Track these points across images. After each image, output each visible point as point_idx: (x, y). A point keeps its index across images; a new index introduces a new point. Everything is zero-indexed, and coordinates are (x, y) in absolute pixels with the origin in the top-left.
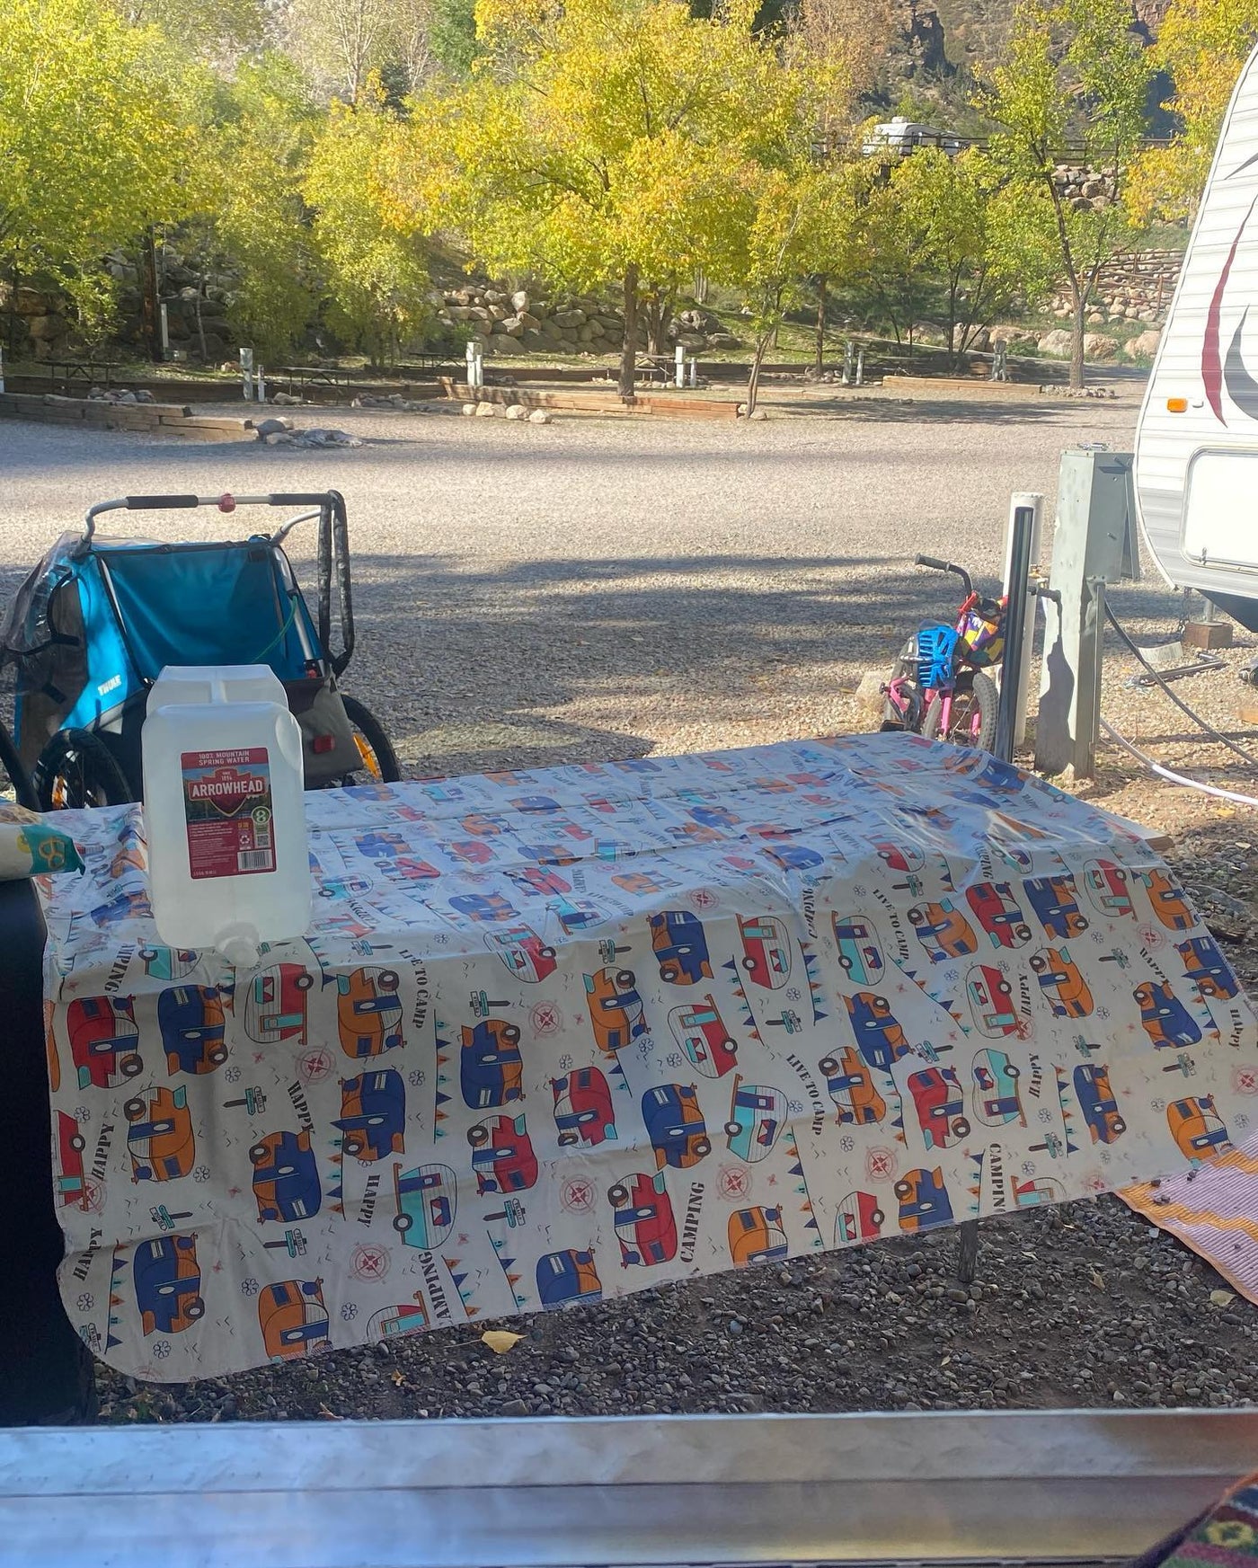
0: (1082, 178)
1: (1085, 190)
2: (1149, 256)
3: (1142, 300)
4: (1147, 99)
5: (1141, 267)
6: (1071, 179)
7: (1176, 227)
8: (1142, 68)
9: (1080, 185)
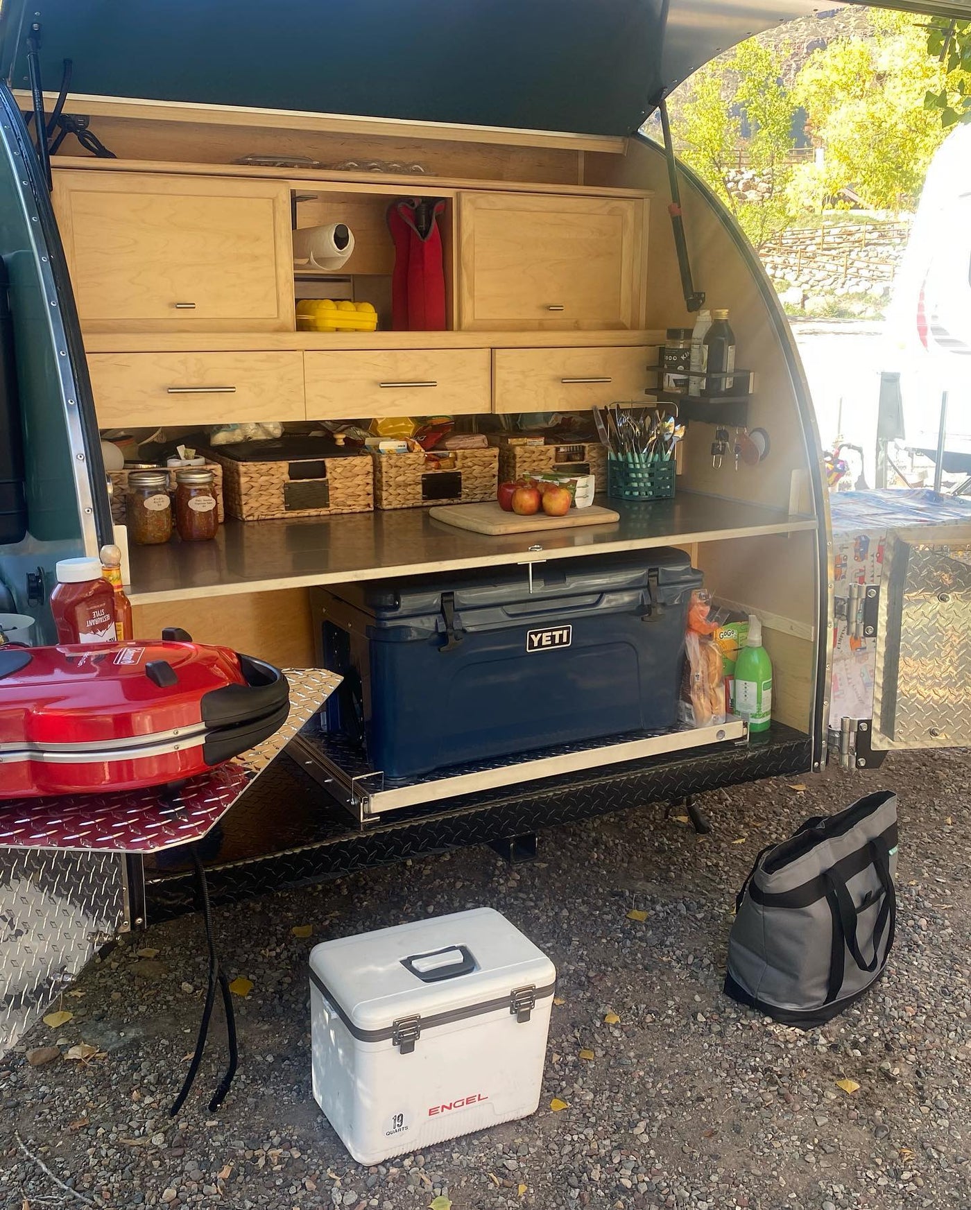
0: (739, 177)
1: (741, 186)
2: (790, 233)
3: (786, 265)
4: (792, 126)
5: (784, 241)
6: (731, 178)
7: (807, 212)
8: (787, 104)
9: (737, 182)
